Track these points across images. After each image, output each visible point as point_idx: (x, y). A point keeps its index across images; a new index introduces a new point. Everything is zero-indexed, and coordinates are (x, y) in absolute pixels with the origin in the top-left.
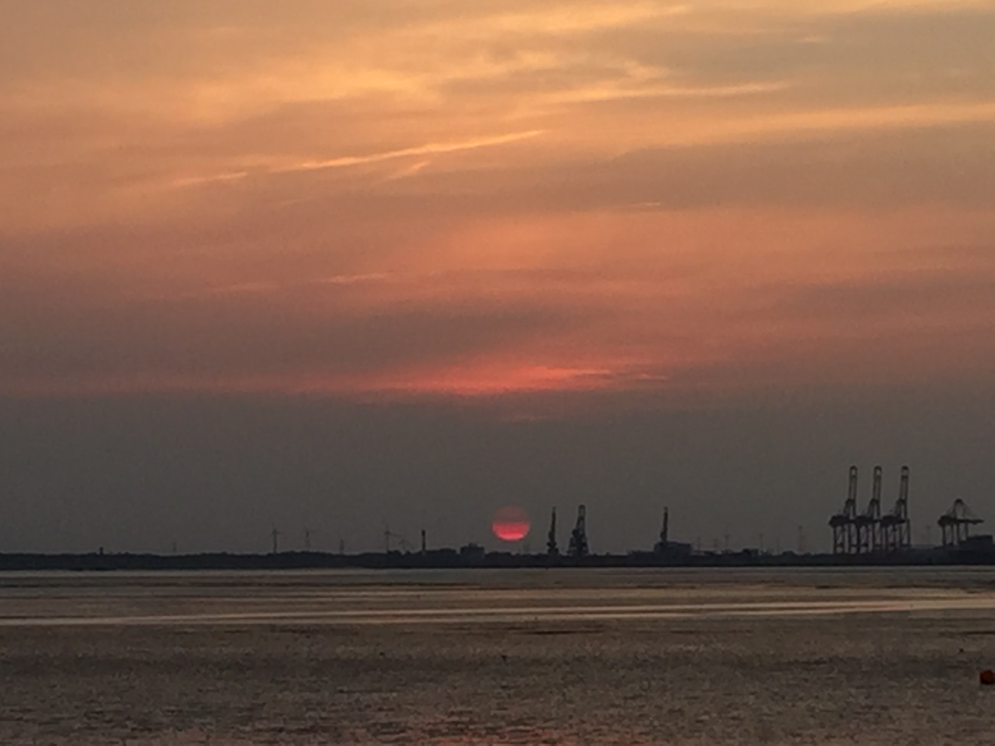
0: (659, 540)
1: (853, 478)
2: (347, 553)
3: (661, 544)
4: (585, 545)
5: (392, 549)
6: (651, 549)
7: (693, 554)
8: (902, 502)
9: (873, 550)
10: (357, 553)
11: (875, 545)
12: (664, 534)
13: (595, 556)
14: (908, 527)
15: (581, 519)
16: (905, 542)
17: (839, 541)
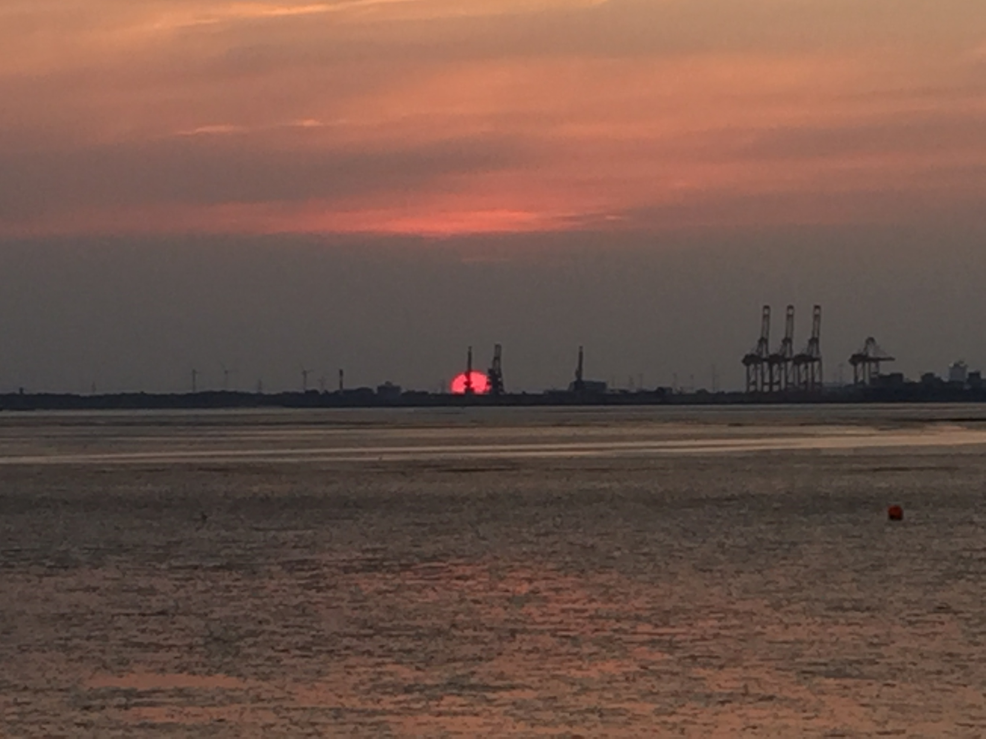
0: (575, 379)
1: (766, 317)
2: (266, 392)
3: (576, 383)
4: (501, 384)
5: (310, 388)
6: (565, 388)
7: (608, 392)
8: (814, 341)
9: (786, 389)
10: (273, 393)
11: (787, 383)
12: (579, 373)
13: (511, 395)
14: (820, 366)
15: (497, 358)
16: (817, 380)
17: (753, 379)
